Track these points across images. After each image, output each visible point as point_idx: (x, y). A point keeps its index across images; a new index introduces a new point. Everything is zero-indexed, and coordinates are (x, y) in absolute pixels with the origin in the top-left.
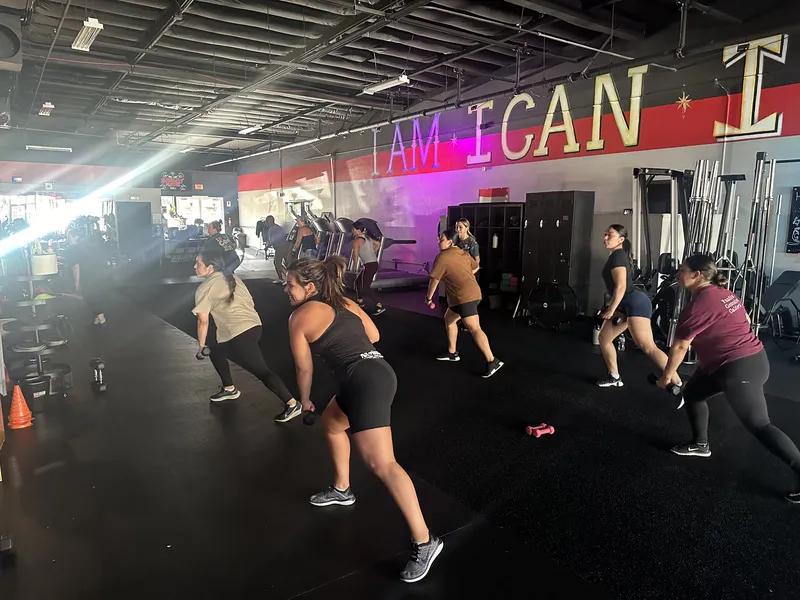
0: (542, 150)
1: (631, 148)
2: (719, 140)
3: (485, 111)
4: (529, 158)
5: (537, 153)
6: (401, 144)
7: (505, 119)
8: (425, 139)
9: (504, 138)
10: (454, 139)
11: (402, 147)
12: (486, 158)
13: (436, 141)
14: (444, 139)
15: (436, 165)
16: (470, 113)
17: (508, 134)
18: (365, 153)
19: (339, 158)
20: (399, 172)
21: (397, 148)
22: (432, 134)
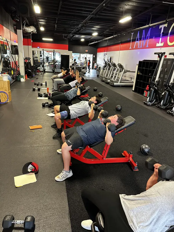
3: (165, 27)
6: (139, 39)
7: (170, 31)
8: (145, 37)
9: (168, 38)
10: (154, 38)
11: (139, 40)
12: (162, 44)
13: (149, 38)
14: (151, 37)
15: (147, 46)
16: (160, 28)
17: (170, 36)
18: (129, 41)
19: (122, 43)
20: (137, 48)
21: (137, 40)
22: (147, 36)
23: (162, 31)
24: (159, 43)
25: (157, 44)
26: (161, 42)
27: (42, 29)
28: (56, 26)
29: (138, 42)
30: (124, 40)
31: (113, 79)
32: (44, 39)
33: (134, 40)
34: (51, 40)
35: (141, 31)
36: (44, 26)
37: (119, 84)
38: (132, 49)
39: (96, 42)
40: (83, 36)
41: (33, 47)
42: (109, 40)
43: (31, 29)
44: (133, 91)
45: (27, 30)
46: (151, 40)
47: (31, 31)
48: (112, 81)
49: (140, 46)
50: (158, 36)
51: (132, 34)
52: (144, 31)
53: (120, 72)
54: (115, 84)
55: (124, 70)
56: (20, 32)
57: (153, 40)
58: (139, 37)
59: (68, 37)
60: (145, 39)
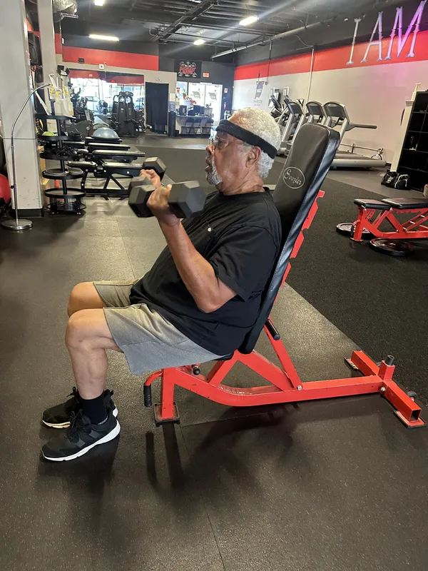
8: (404, 29)
11: (380, 37)
13: (417, 30)
14: (425, 28)
15: (411, 54)
21: (376, 38)
22: (412, 23)
29: (379, 44)
33: (363, 40)
38: (358, 64)
49: (384, 56)
51: (357, 21)
52: (399, 12)
58: (380, 30)
60: (404, 33)
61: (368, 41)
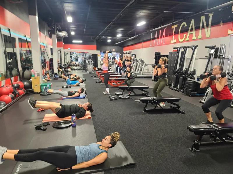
0: (187, 39)
1: (208, 38)
2: (229, 35)
3: (176, 28)
4: (184, 41)
5: (186, 40)
6: (157, 38)
7: (180, 30)
8: (162, 36)
9: (179, 35)
10: (168, 36)
12: (175, 41)
13: (164, 36)
14: (166, 36)
15: (164, 43)
16: (172, 28)
17: (180, 34)
18: (149, 40)
19: (144, 41)
20: (156, 45)
21: (156, 39)
22: (163, 35)
23: (174, 31)
24: (172, 40)
25: (171, 41)
26: (174, 40)
27: (73, 33)
28: (85, 30)
29: (157, 40)
30: (145, 39)
31: (136, 72)
32: (74, 41)
33: (153, 39)
34: (81, 42)
35: (158, 31)
36: (74, 31)
37: (141, 75)
38: (153, 46)
39: (121, 42)
40: (109, 37)
41: (64, 48)
42: (133, 39)
43: (63, 34)
44: (153, 80)
45: (60, 35)
46: (166, 38)
47: (63, 35)
48: (136, 73)
49: (158, 44)
50: (171, 35)
51: (152, 34)
52: (160, 31)
53: (142, 66)
54: (138, 75)
55: (144, 64)
56: (54, 36)
57: (168, 38)
58: (157, 36)
59: (96, 39)
60: (162, 38)
61: (154, 39)
